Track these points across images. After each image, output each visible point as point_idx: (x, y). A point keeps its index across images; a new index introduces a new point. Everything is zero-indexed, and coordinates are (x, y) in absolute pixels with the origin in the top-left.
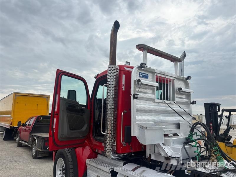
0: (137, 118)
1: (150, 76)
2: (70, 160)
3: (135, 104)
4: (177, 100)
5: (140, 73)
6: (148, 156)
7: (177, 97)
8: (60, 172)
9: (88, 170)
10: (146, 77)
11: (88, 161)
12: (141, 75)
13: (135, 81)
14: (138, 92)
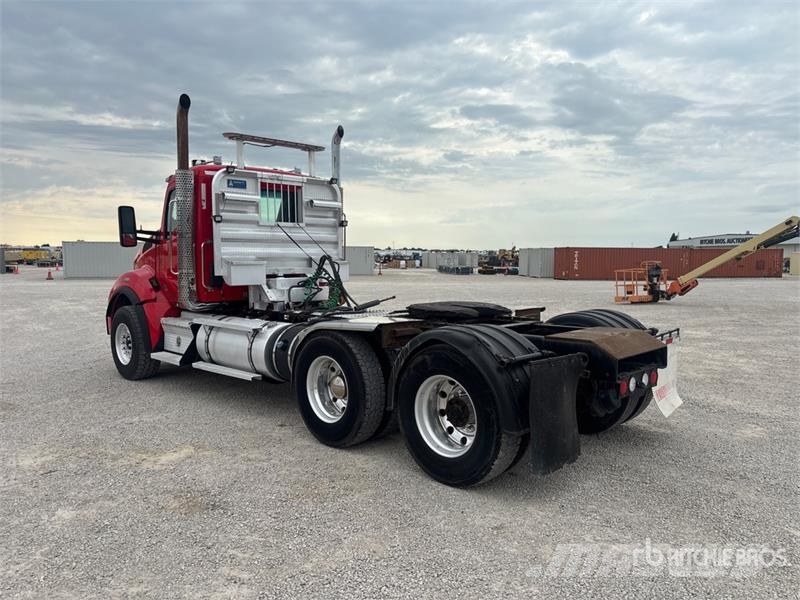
0: (223, 251)
1: (250, 183)
2: (139, 330)
3: (220, 231)
4: (306, 220)
5: (229, 181)
6: (251, 306)
7: (307, 216)
8: (122, 346)
9: (166, 334)
10: (243, 186)
11: (163, 320)
12: (231, 184)
13: (217, 195)
14: (223, 211)
